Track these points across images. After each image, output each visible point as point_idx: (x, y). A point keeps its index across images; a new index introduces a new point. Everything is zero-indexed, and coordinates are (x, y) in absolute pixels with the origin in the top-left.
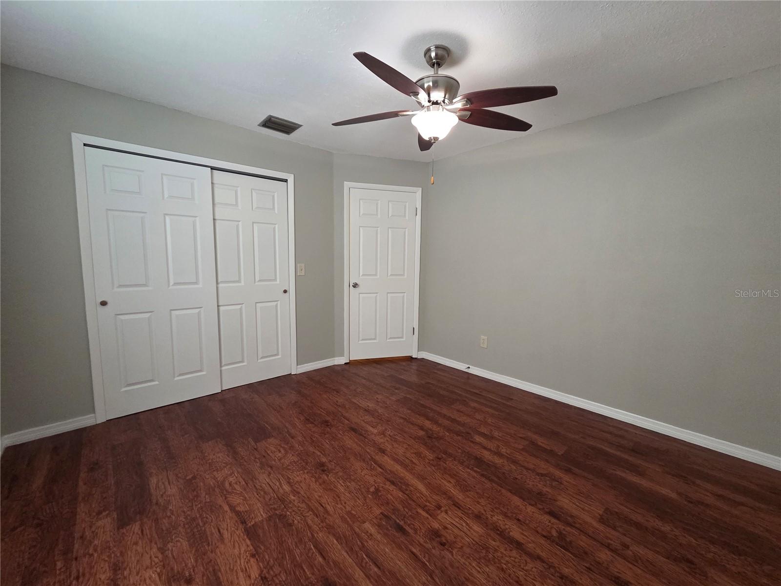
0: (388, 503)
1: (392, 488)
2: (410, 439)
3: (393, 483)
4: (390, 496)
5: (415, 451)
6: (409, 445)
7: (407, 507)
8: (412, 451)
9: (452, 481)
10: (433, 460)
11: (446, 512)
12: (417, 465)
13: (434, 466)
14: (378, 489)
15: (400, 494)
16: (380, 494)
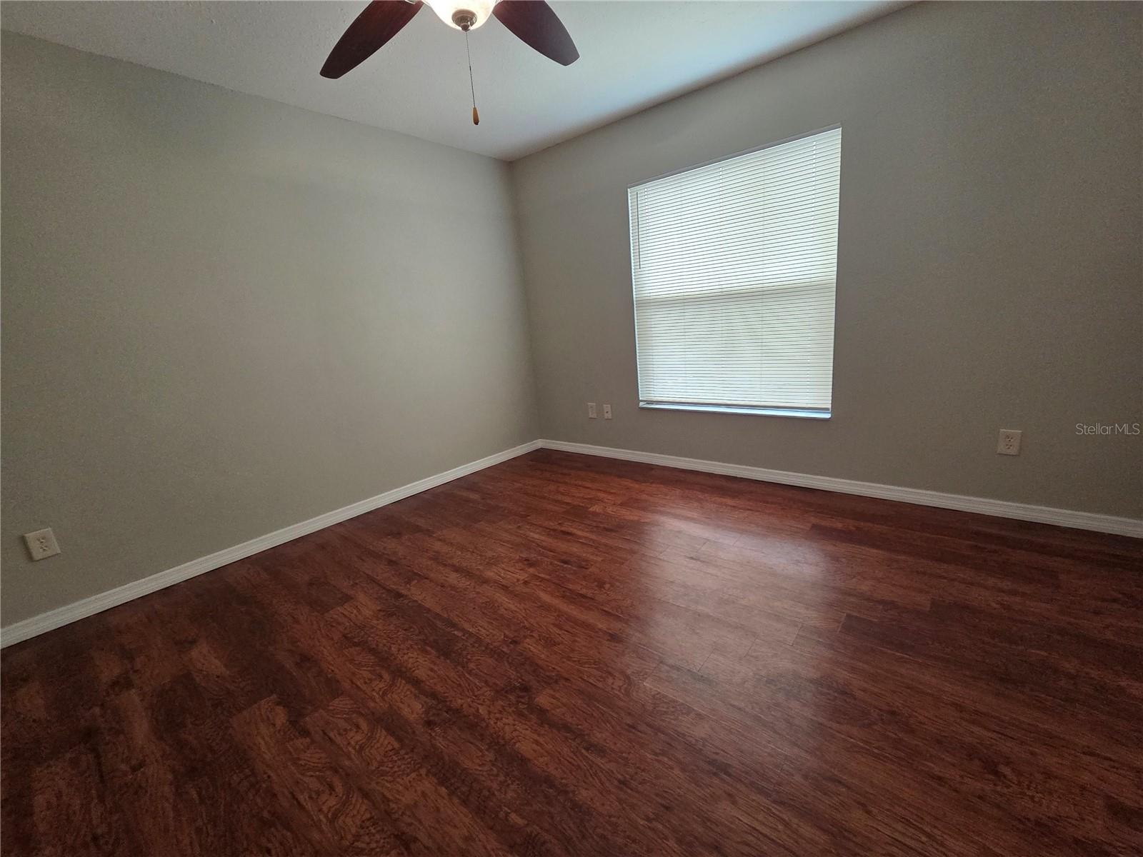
0: (584, 577)
1: (584, 591)
2: (567, 676)
3: (583, 596)
4: (584, 583)
5: (555, 648)
6: (569, 658)
7: (562, 577)
8: (561, 647)
9: (502, 611)
10: (525, 637)
11: (518, 580)
12: (553, 624)
13: (524, 627)
14: (601, 587)
15: (571, 586)
16: (596, 583)
